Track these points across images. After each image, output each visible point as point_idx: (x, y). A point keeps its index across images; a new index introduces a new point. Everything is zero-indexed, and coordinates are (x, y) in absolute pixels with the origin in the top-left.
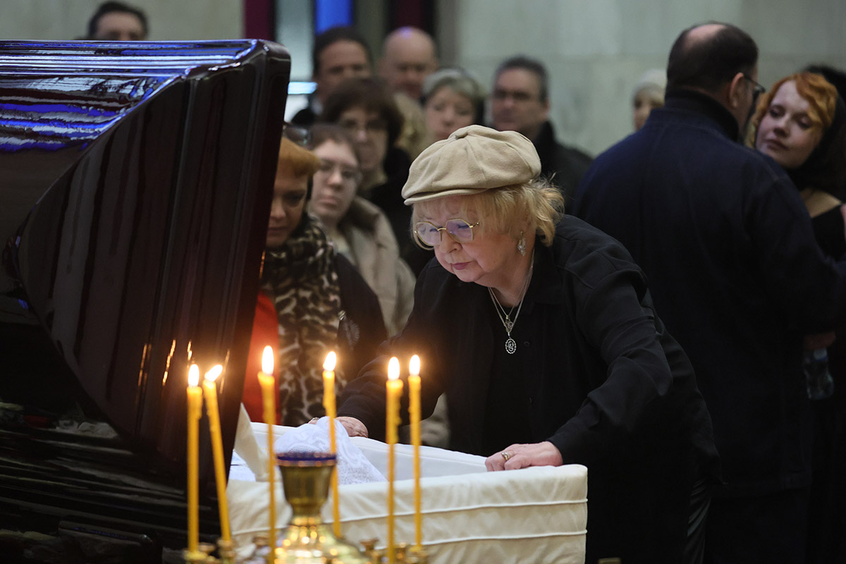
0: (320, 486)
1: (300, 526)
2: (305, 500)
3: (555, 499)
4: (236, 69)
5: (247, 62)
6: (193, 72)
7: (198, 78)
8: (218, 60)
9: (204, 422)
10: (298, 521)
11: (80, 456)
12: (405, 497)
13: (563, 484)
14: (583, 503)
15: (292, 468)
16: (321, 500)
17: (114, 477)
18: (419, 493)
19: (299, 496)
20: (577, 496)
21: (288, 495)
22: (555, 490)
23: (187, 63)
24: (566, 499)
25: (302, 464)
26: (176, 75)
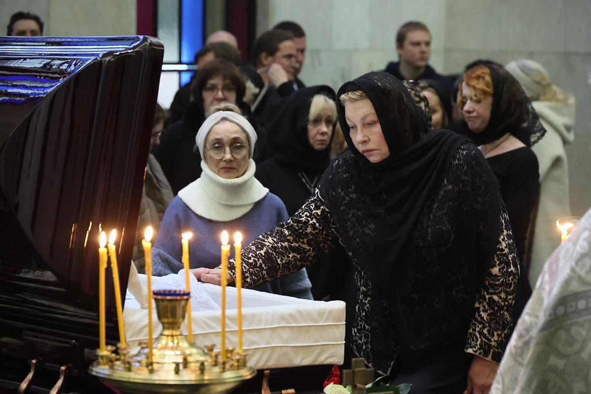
0: (179, 312)
1: (168, 336)
2: (171, 320)
3: (326, 321)
4: (130, 54)
5: (137, 49)
6: (105, 55)
7: (107, 59)
8: (120, 48)
9: (109, 270)
10: (166, 332)
11: (34, 292)
12: (232, 319)
13: (330, 312)
14: (343, 325)
15: (163, 300)
16: (180, 320)
17: (55, 304)
18: (241, 316)
19: (167, 317)
20: (339, 320)
21: (160, 317)
22: (325, 317)
23: (100, 50)
24: (332, 322)
25: (168, 298)
26: (94, 58)
